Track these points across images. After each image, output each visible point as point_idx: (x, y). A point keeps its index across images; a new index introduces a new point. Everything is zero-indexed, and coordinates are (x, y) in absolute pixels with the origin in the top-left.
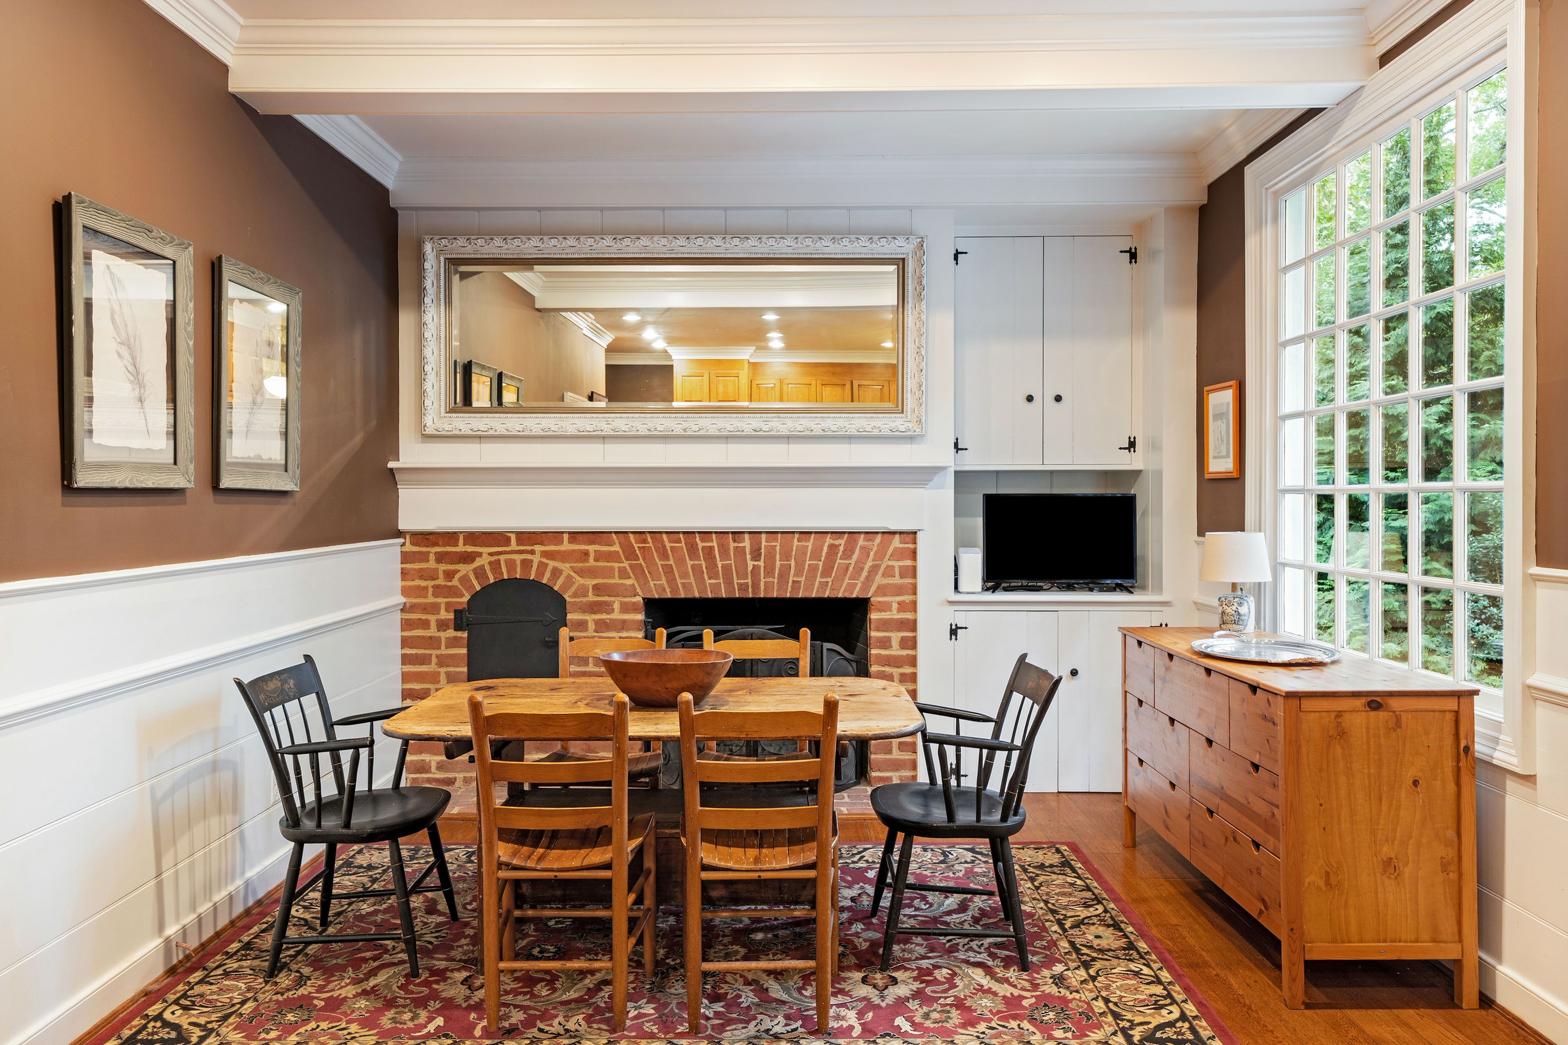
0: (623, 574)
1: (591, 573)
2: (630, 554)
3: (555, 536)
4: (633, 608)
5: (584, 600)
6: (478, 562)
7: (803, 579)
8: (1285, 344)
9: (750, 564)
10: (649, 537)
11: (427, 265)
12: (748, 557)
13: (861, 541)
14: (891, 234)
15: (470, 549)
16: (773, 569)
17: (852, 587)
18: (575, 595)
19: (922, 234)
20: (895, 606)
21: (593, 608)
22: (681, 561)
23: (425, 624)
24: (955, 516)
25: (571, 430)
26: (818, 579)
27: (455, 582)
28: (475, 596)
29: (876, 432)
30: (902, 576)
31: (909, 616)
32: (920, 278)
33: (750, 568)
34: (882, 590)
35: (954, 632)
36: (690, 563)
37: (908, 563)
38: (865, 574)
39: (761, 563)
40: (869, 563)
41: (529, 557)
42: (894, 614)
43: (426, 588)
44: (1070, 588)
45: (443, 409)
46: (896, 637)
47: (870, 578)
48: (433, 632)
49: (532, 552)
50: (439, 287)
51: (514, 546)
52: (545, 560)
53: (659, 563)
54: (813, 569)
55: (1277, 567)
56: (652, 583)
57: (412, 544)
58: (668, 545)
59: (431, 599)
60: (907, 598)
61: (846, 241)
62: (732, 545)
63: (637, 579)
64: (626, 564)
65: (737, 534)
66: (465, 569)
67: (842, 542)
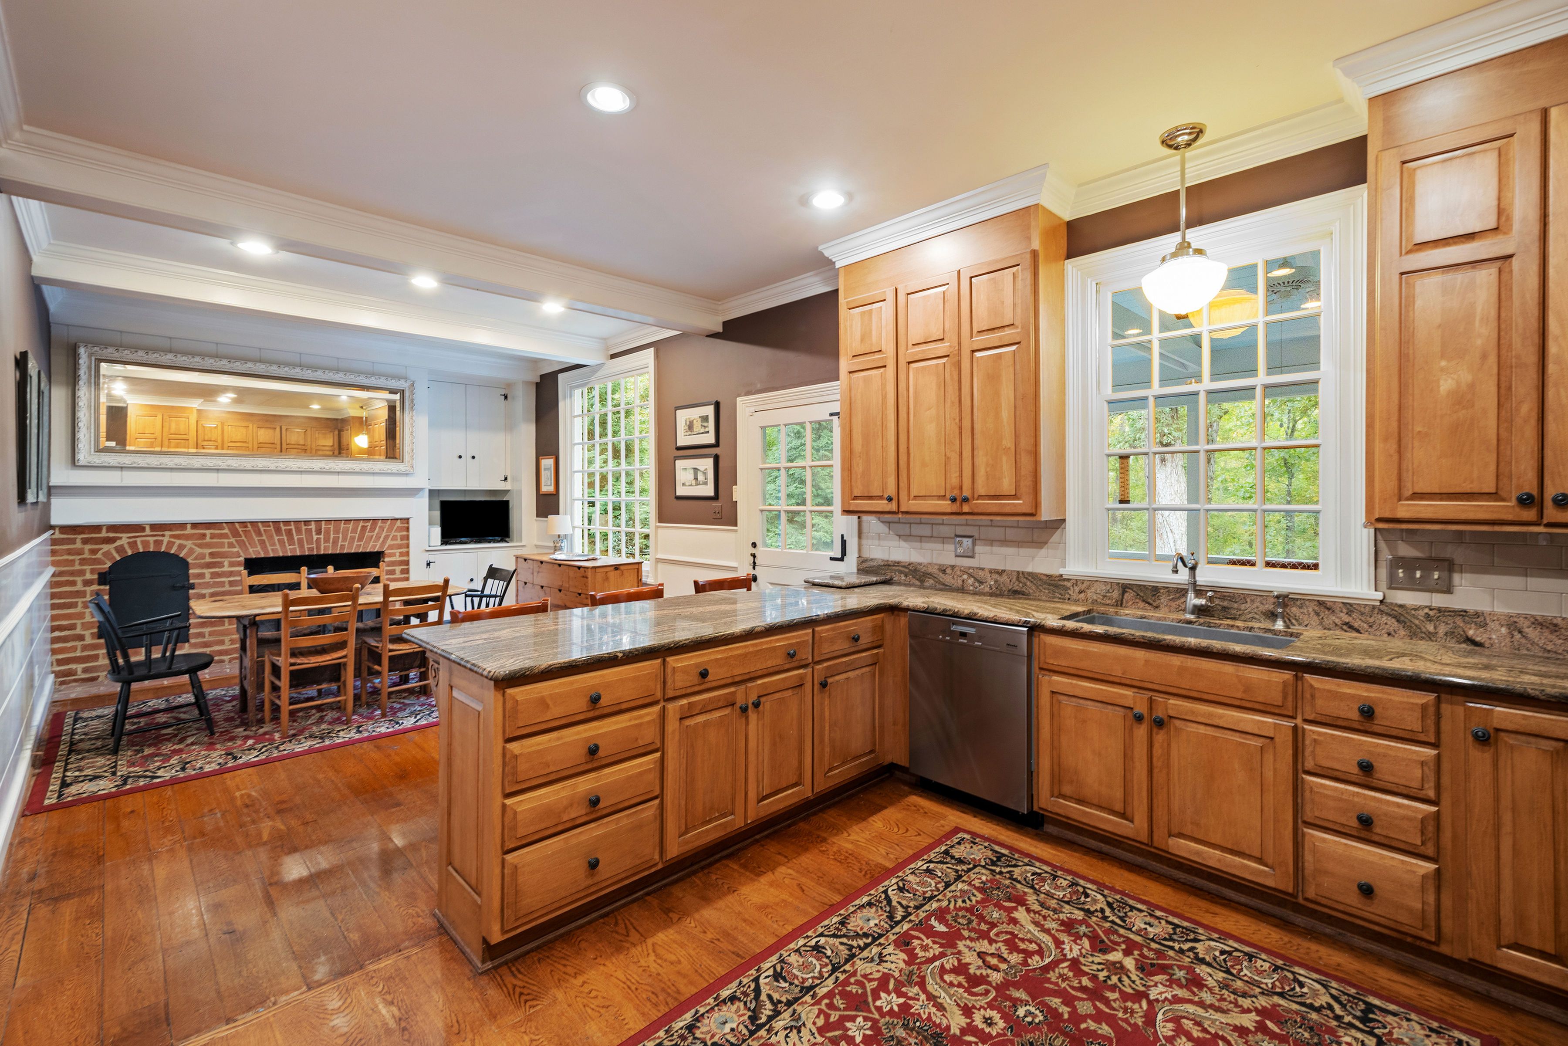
0: (231, 545)
1: (208, 546)
2: (236, 534)
3: (182, 526)
4: (238, 564)
5: (203, 561)
6: (118, 543)
7: (347, 543)
8: (575, 444)
9: (315, 537)
10: (249, 525)
11: (81, 361)
12: (314, 533)
13: (380, 524)
14: (398, 378)
15: (111, 535)
16: (329, 539)
17: (375, 546)
18: (196, 559)
19: (412, 379)
20: (398, 554)
21: (209, 565)
22: (270, 537)
23: (73, 583)
24: (429, 510)
25: (197, 466)
26: (356, 543)
27: (99, 555)
28: (116, 564)
29: (389, 471)
30: (402, 540)
31: (405, 558)
32: (412, 400)
33: (315, 539)
34: (391, 547)
35: (428, 564)
36: (276, 538)
37: (405, 533)
38: (382, 539)
39: (322, 536)
40: (384, 534)
41: (160, 538)
42: (397, 558)
43: (74, 561)
44: (480, 542)
45: (93, 450)
46: (398, 569)
47: (384, 542)
48: (79, 587)
49: (163, 536)
50: (90, 375)
51: (148, 531)
52: (173, 540)
53: (256, 539)
54: (353, 538)
55: (574, 528)
56: (251, 550)
57: (61, 533)
58: (262, 529)
59: (77, 567)
60: (404, 550)
61: (373, 378)
62: (304, 528)
63: (240, 547)
64: (233, 540)
65: (307, 522)
66: (106, 547)
67: (369, 524)
